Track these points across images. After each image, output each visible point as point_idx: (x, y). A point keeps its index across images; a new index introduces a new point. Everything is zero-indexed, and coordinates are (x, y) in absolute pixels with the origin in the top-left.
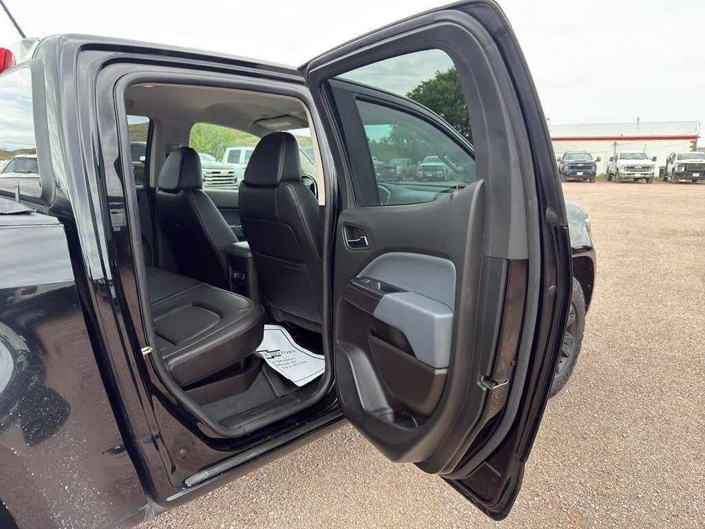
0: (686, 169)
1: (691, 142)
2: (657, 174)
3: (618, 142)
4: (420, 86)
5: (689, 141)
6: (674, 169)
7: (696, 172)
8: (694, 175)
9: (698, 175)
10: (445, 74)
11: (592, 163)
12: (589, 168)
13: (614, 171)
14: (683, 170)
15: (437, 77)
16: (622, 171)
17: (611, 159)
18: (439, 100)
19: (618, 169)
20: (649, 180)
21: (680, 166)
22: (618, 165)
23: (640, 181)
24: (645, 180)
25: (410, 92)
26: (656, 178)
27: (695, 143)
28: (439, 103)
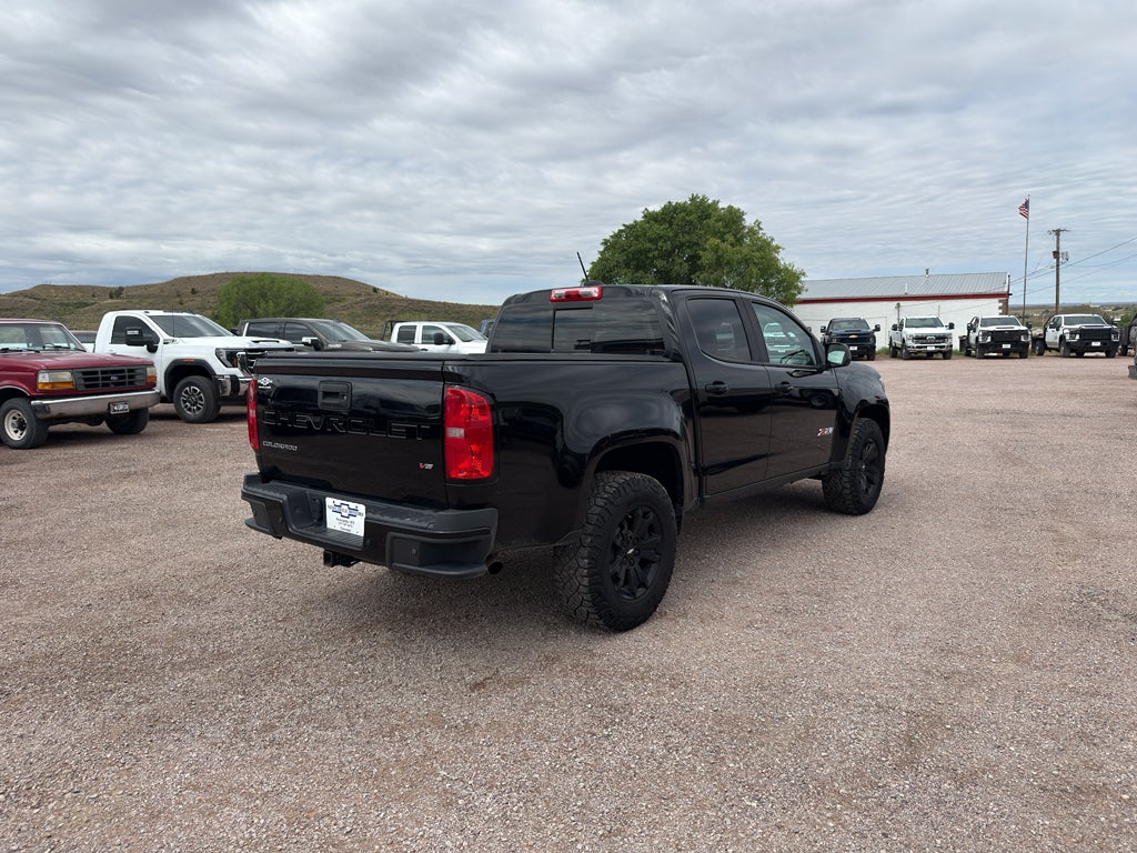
0: (992, 339)
1: (1000, 301)
2: (956, 346)
3: (902, 303)
4: (620, 231)
5: (996, 300)
6: (977, 338)
7: (1007, 343)
8: (1004, 346)
9: (1009, 346)
10: (657, 214)
11: (868, 334)
12: (866, 340)
13: (899, 343)
14: (989, 340)
15: (645, 216)
16: (909, 343)
17: (895, 328)
18: (650, 250)
19: (904, 341)
20: (947, 354)
21: (986, 334)
22: (904, 336)
23: (935, 356)
24: (941, 356)
25: (608, 238)
26: (956, 352)
27: (1006, 303)
28: (651, 255)
